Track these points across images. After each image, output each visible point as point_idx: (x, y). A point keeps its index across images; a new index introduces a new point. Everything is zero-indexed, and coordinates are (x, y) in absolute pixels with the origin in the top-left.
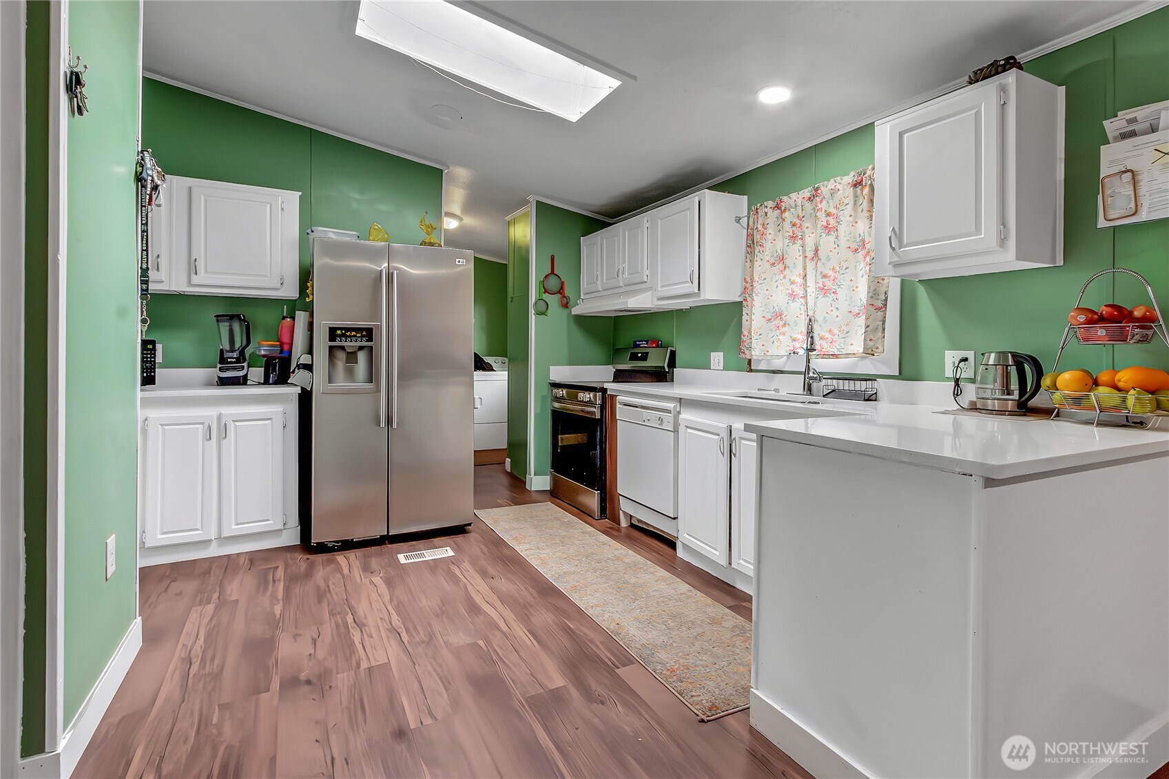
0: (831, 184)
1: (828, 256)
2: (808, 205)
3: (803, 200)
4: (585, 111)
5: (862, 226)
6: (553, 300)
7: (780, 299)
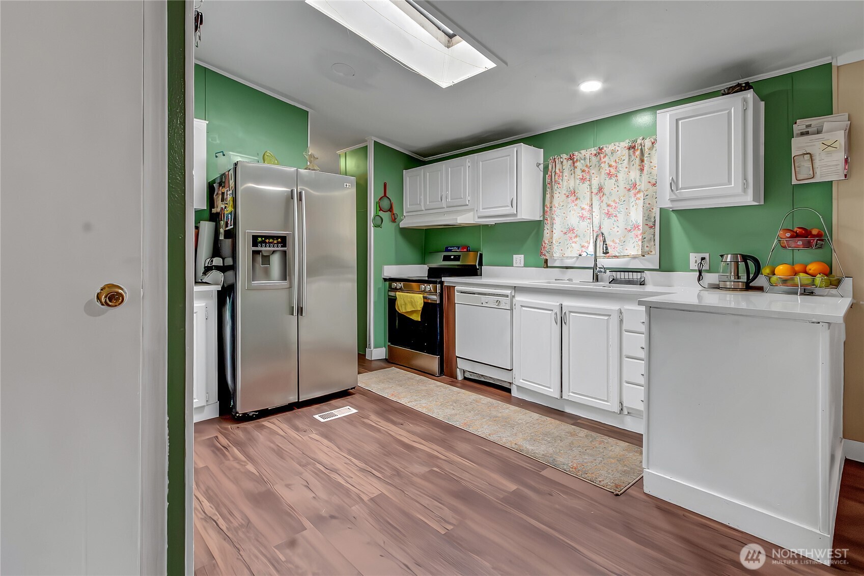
0: (611, 147)
1: (610, 193)
2: (594, 158)
3: (590, 155)
4: (456, 82)
5: (634, 174)
6: (386, 216)
7: (573, 220)
